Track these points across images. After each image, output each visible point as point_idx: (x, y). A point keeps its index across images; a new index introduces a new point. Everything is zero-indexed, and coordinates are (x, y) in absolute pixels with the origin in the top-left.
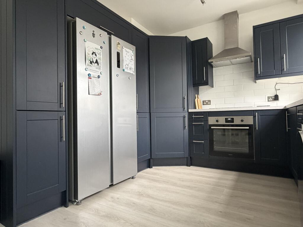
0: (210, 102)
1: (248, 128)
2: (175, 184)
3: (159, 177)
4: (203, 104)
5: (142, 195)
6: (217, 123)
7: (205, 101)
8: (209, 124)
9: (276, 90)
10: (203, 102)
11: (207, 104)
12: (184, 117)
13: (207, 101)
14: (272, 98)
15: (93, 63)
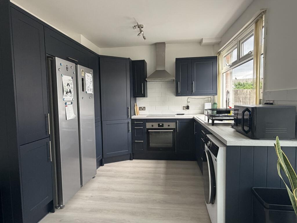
0: (145, 108)
1: (172, 131)
2: (128, 177)
3: (113, 173)
4: (140, 110)
5: (108, 190)
6: (152, 127)
7: (141, 107)
8: (147, 128)
9: (188, 102)
10: (140, 108)
11: (143, 110)
12: (128, 123)
13: (143, 108)
14: (185, 108)
15: (68, 93)
